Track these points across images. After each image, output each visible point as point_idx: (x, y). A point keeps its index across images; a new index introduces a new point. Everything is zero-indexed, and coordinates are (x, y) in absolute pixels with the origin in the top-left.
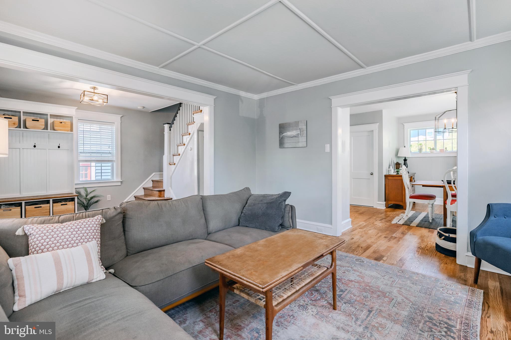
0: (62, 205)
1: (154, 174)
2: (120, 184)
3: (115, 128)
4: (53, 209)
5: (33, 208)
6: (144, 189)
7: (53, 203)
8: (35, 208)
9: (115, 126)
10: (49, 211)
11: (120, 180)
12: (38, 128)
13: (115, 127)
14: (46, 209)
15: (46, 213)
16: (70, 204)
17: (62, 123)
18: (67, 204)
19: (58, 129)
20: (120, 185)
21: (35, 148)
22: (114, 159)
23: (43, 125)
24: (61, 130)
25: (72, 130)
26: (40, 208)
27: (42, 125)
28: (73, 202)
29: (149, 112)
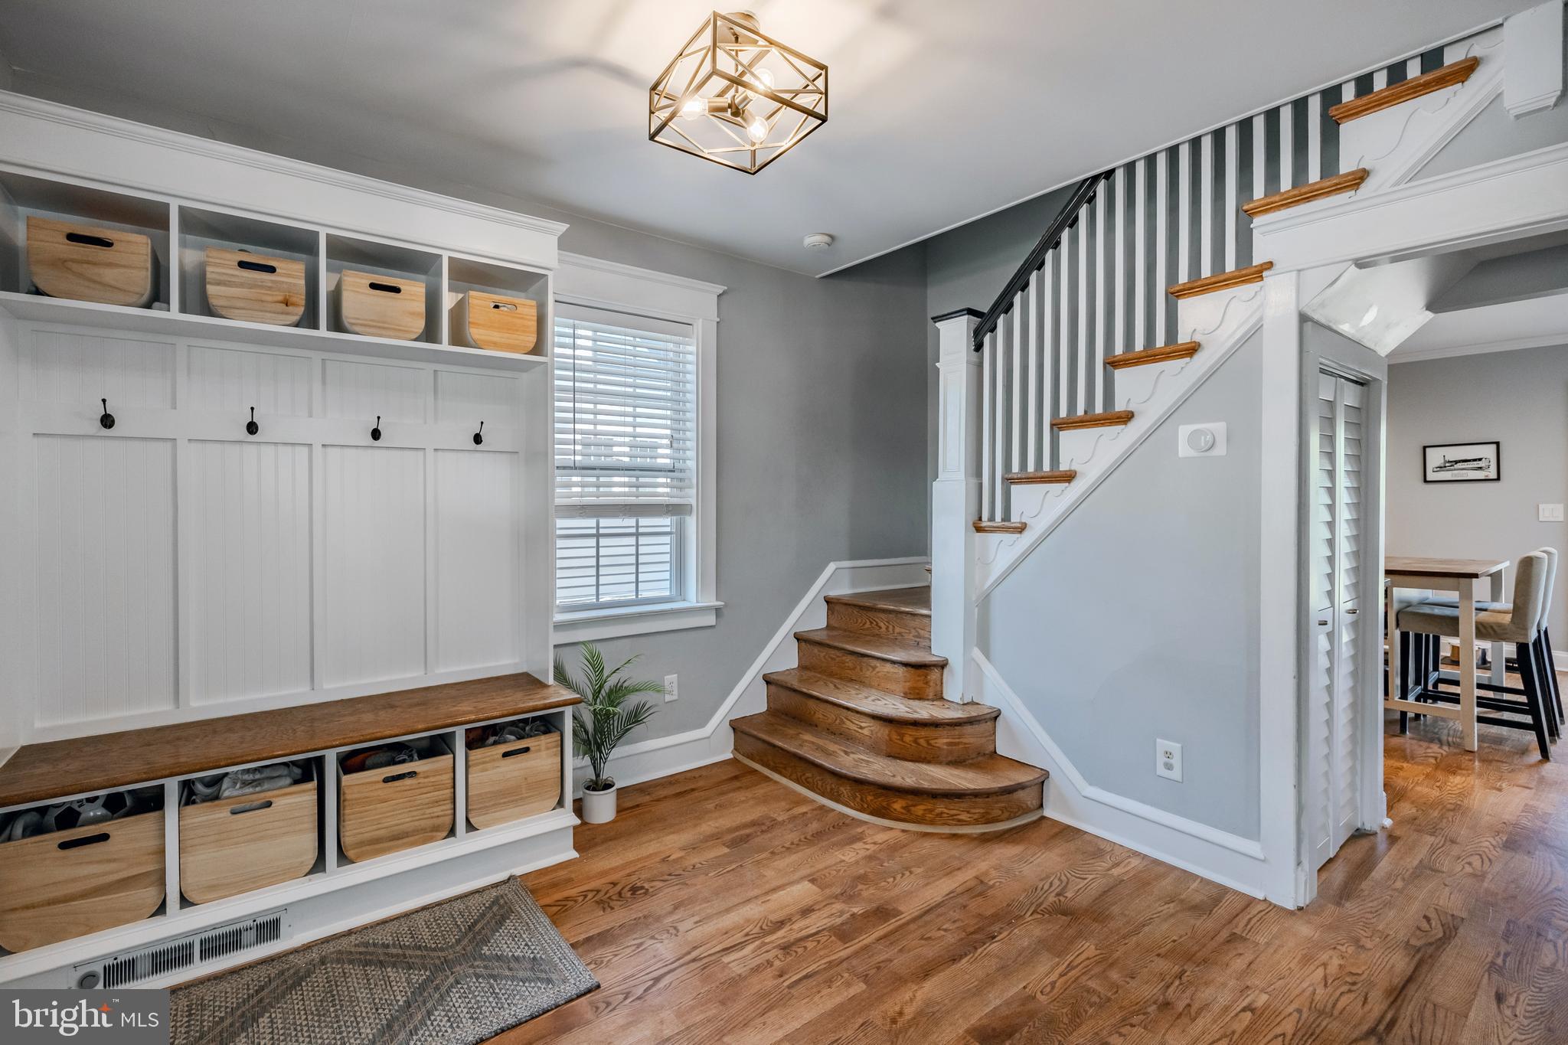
0: (506, 755)
1: (832, 567)
2: (710, 620)
3: (693, 349)
4: (470, 780)
5: (378, 782)
6: (799, 638)
7: (470, 745)
8: (386, 780)
9: (695, 341)
10: (449, 791)
11: (714, 602)
12: (398, 332)
13: (698, 344)
14: (437, 787)
15: (435, 810)
16: (543, 748)
17: (502, 308)
18: (527, 750)
19: (483, 338)
20: (714, 624)
21: (377, 443)
22: (691, 497)
23: (418, 314)
24: (496, 345)
25: (538, 349)
26: (408, 782)
27: (413, 314)
28: (554, 737)
29: (817, 277)
